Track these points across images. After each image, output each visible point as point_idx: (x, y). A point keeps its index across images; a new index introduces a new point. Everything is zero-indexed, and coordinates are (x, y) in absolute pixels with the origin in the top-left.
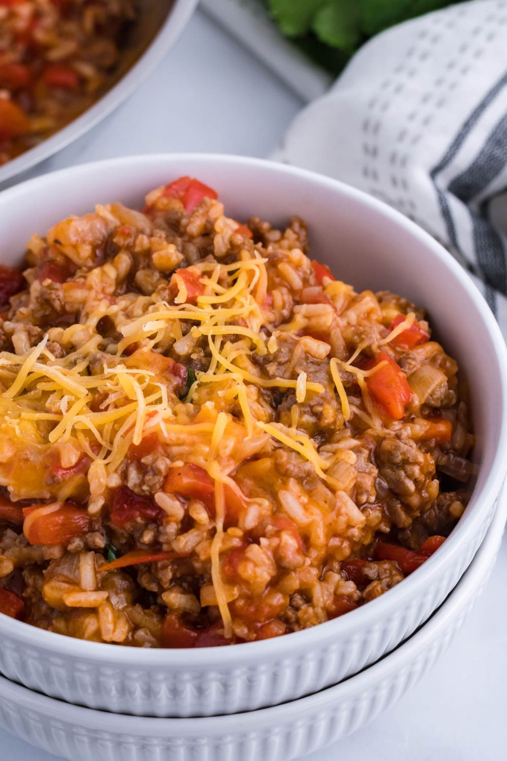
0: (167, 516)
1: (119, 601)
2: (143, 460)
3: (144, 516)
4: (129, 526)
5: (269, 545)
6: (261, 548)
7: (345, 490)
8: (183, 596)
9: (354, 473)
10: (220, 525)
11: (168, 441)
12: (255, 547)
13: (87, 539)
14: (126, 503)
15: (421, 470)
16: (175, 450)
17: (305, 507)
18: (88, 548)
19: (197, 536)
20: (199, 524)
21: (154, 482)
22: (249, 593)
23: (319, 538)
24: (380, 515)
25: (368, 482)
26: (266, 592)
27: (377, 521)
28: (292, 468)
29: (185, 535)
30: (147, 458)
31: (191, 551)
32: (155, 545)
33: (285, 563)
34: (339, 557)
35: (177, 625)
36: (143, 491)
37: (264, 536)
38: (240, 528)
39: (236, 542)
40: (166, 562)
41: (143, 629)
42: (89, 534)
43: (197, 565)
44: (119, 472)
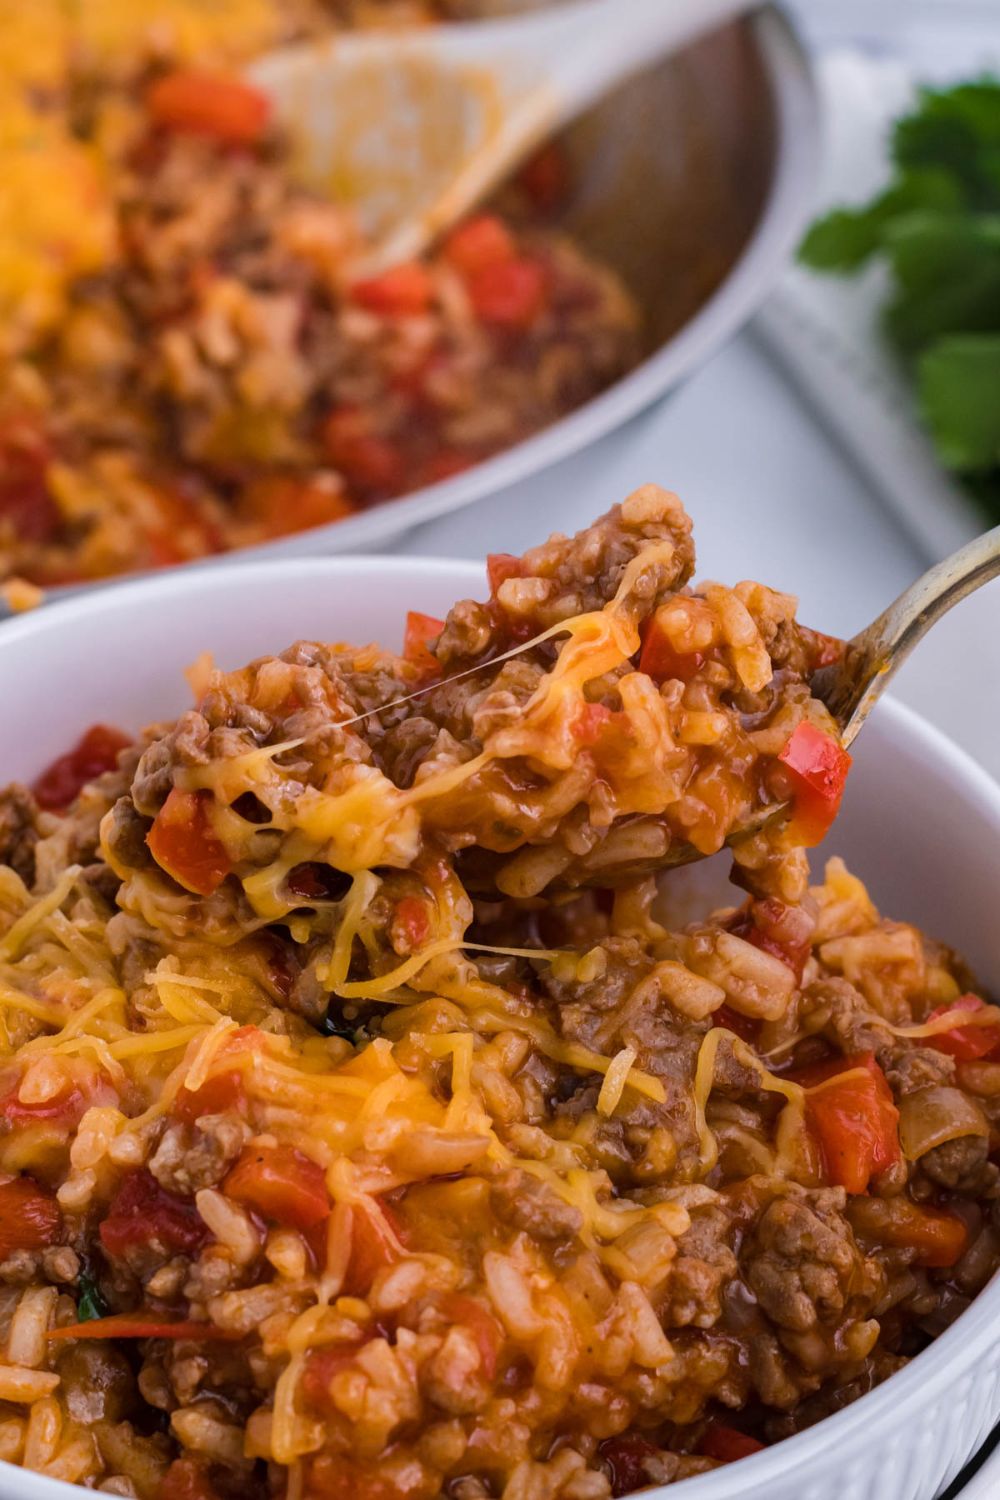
0: (214, 1244)
1: (87, 1408)
2: (199, 1122)
3: (166, 1239)
4: (133, 1255)
5: (415, 1348)
6: (395, 1352)
7: (641, 1283)
8: (215, 1425)
9: (668, 1248)
10: (327, 1288)
11: (262, 1094)
12: (381, 1345)
13: (43, 1256)
14: (139, 1206)
15: (842, 1281)
16: (271, 1113)
17: (536, 1296)
18: (44, 1278)
19: (269, 1300)
20: (284, 1278)
21: (203, 1167)
22: (348, 1445)
23: (553, 1370)
24: (723, 1361)
25: (702, 1281)
26: (389, 1451)
27: (716, 1375)
28: (526, 1209)
29: (245, 1292)
30: (208, 1119)
31: (247, 1330)
32: (177, 1300)
33: (438, 1395)
34: (599, 1430)
35: (191, 1485)
36: (176, 1182)
37: (411, 1327)
38: (370, 1305)
39: (348, 1330)
40: (190, 1343)
41: (121, 1478)
42: (52, 1248)
43: (257, 1364)
44: (144, 1135)
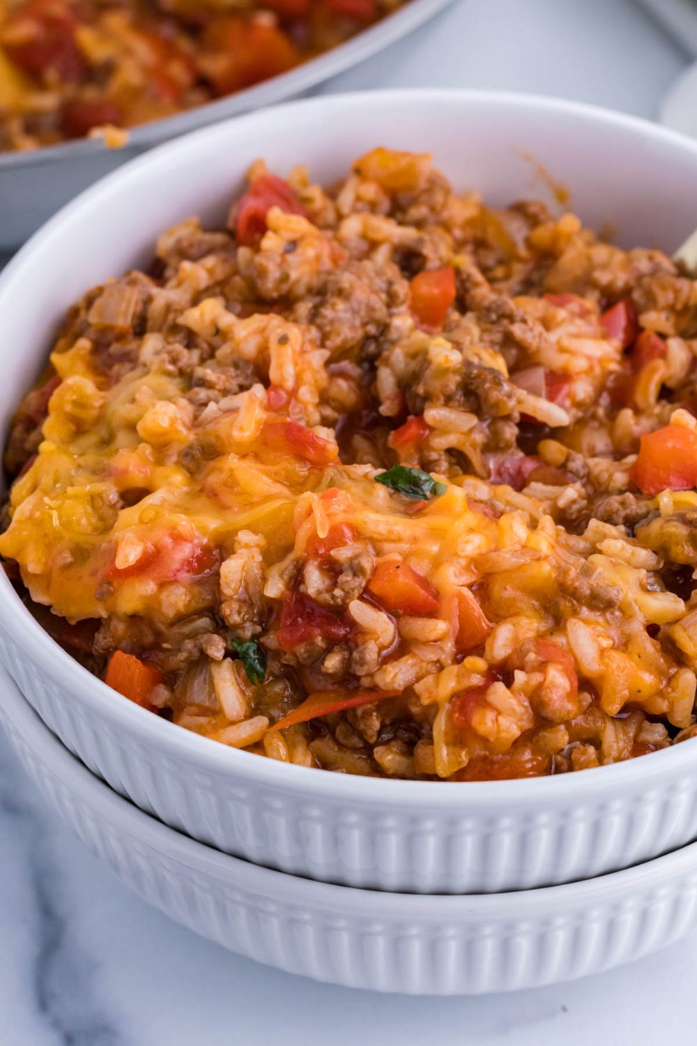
0: (364, 633)
2: (333, 554)
3: (327, 636)
4: (302, 650)
5: (528, 684)
6: (513, 691)
12: (500, 687)
14: (301, 617)
19: (413, 667)
21: (352, 586)
29: (397, 662)
30: (342, 550)
31: (405, 688)
32: (347, 678)
33: (548, 713)
36: (333, 597)
37: (522, 668)
38: (487, 660)
39: (477, 680)
40: (369, 706)
43: (415, 710)
44: (285, 578)
